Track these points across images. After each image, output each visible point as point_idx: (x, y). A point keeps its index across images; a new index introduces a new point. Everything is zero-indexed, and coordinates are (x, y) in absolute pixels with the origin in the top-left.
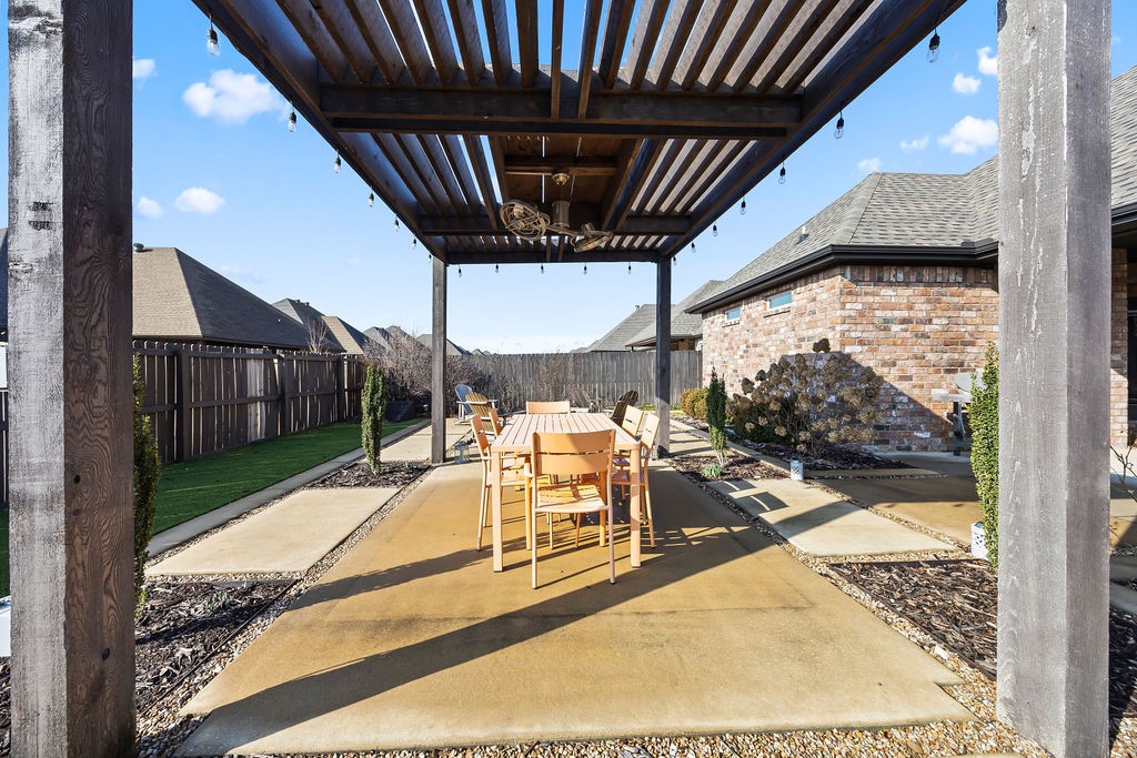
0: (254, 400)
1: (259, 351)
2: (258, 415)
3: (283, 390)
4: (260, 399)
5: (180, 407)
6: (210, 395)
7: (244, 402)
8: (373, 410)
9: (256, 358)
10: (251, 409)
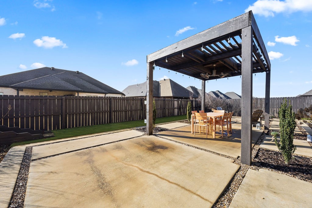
0: (175, 108)
1: (177, 99)
2: (176, 111)
3: (180, 107)
4: (177, 108)
5: (165, 108)
6: (169, 107)
7: (174, 109)
8: (189, 110)
9: (176, 100)
10: (175, 110)
